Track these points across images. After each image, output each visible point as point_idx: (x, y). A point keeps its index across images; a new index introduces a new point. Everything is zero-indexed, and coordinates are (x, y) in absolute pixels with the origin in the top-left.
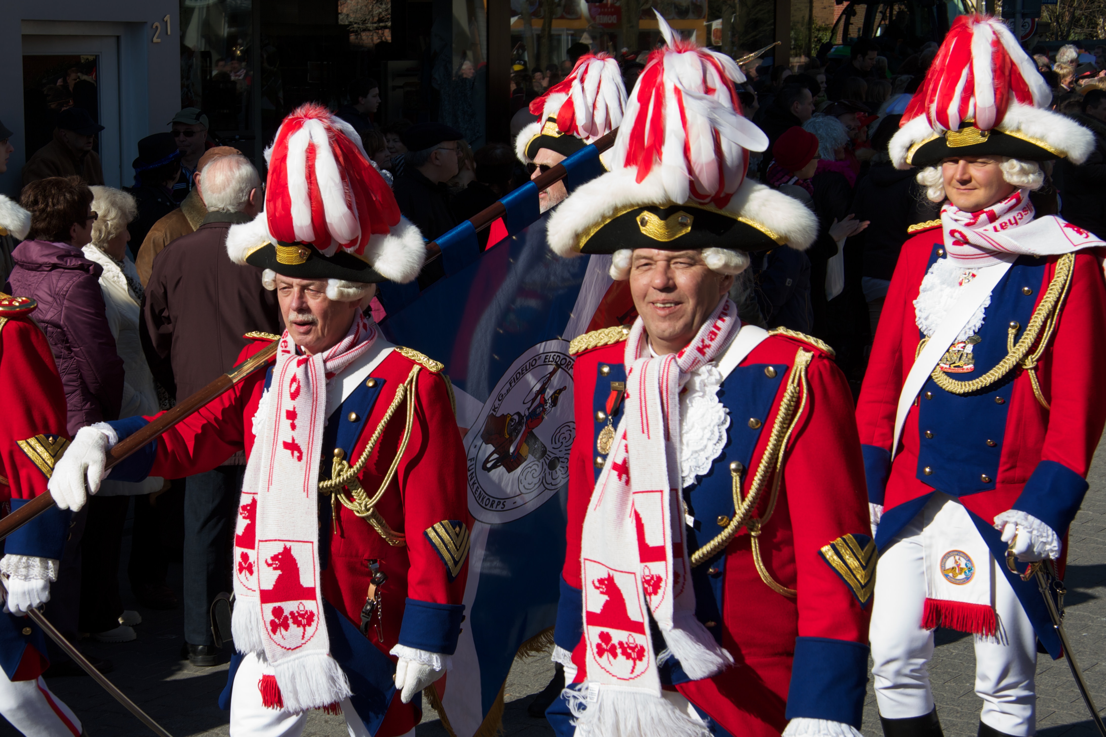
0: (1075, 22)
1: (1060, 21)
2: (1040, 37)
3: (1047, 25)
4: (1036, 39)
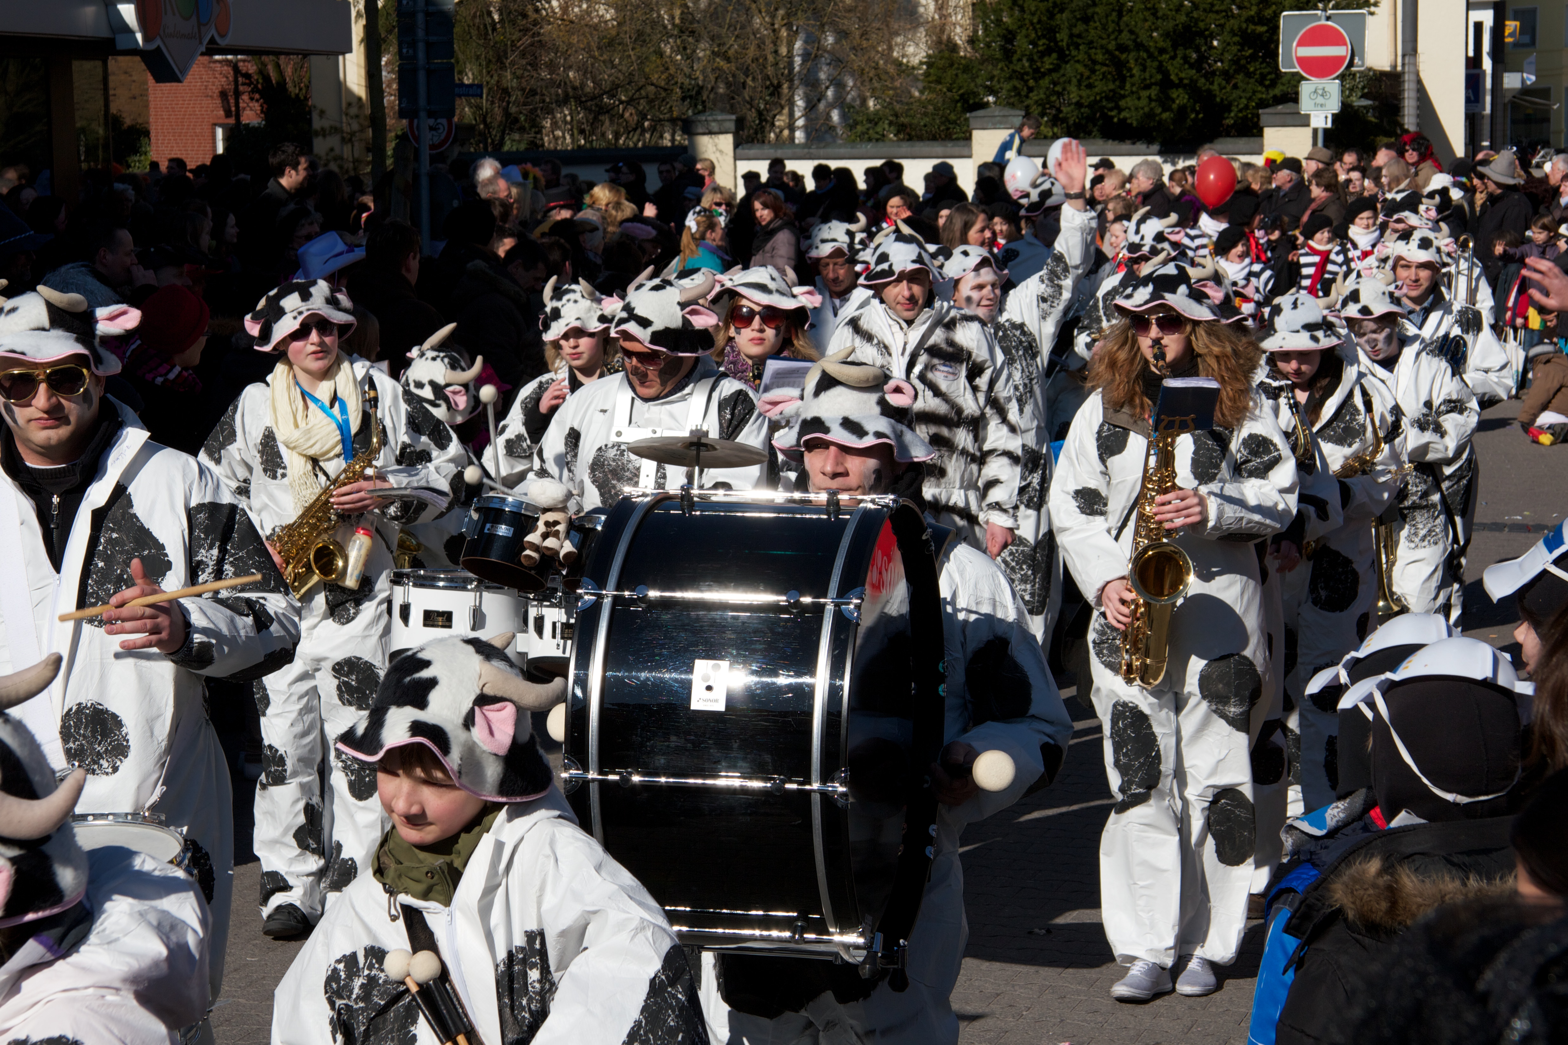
0: (511, 123)
1: (489, 120)
2: (462, 145)
3: (471, 128)
4: (457, 150)
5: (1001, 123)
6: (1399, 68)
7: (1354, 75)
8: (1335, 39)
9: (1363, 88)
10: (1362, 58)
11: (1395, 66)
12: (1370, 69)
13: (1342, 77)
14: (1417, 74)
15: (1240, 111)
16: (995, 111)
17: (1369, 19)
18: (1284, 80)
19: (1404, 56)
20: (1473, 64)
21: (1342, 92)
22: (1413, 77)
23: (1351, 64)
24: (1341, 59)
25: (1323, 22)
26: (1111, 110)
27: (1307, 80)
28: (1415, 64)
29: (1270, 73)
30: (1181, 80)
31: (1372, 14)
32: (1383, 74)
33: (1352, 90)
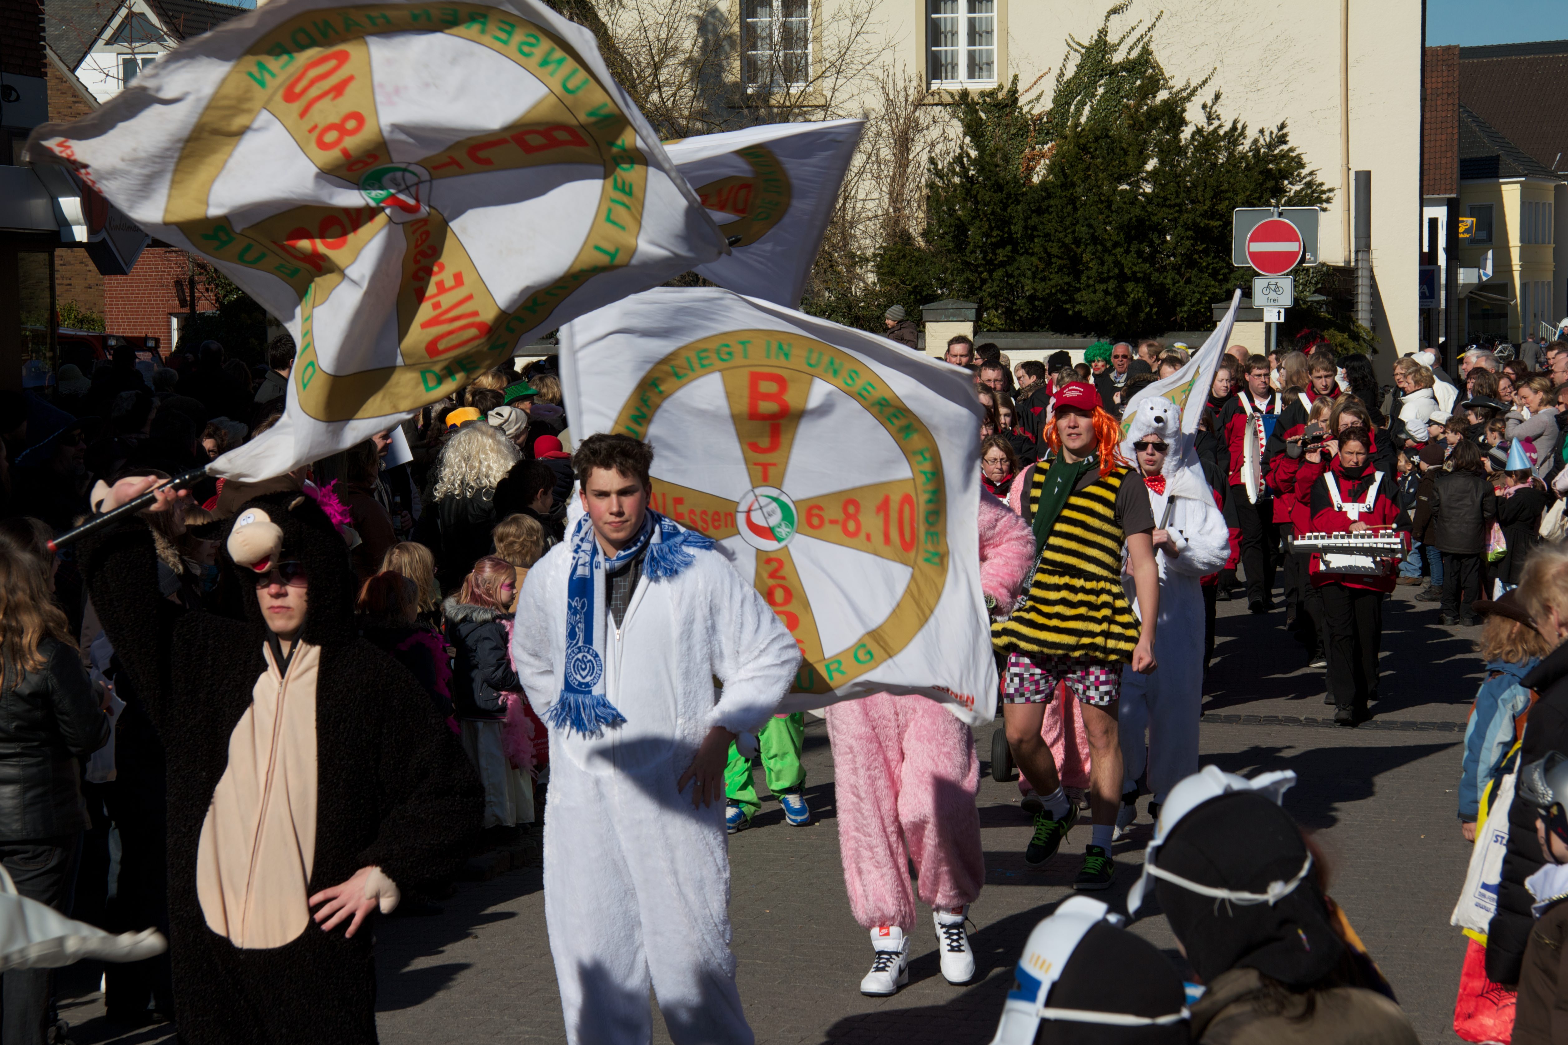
5: (954, 316)
6: (1353, 264)
7: (1307, 270)
8: (1288, 235)
9: (1317, 283)
10: (1315, 254)
11: (1350, 262)
12: (1323, 264)
13: (1295, 272)
14: (1372, 271)
15: (1193, 306)
16: (949, 303)
17: (1322, 216)
18: (1237, 274)
19: (1357, 252)
20: (1427, 260)
21: (1295, 286)
22: (1366, 273)
23: (1303, 259)
24: (1294, 254)
25: (1276, 218)
26: (1066, 302)
27: (1259, 275)
28: (1369, 260)
29: (1222, 268)
30: (1134, 273)
31: (1324, 210)
32: (1337, 269)
33: (1305, 285)
